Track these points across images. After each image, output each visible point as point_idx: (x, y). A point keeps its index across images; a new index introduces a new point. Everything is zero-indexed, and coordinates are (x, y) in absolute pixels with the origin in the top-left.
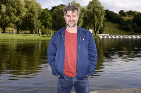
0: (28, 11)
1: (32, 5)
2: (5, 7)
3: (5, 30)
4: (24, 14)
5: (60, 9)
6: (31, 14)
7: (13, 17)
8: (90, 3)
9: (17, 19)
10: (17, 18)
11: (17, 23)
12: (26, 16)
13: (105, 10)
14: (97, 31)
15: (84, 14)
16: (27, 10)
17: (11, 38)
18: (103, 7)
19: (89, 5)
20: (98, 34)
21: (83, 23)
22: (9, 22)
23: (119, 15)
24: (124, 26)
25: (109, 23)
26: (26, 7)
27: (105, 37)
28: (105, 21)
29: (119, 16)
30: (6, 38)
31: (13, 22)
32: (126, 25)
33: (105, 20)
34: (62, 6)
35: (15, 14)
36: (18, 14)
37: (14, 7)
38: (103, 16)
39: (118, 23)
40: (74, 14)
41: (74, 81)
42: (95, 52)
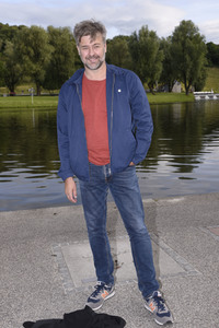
0: (55, 52)
1: (64, 39)
2: (12, 44)
3: (15, 91)
4: (48, 58)
5: (118, 44)
6: (62, 57)
7: (29, 65)
8: (176, 30)
9: (36, 67)
10: (34, 67)
11: (35, 75)
13: (206, 43)
14: (191, 87)
15: (165, 53)
16: (52, 49)
17: (25, 106)
18: (202, 38)
19: (174, 34)
20: (192, 92)
22: (21, 75)
25: (213, 69)
26: (52, 43)
27: (207, 97)
28: (206, 66)
30: (16, 106)
31: (27, 74)
33: (207, 63)
34: (121, 37)
35: (30, 57)
36: (37, 57)
37: (28, 44)
38: (203, 54)
40: (97, 41)
41: (105, 174)
42: (146, 115)
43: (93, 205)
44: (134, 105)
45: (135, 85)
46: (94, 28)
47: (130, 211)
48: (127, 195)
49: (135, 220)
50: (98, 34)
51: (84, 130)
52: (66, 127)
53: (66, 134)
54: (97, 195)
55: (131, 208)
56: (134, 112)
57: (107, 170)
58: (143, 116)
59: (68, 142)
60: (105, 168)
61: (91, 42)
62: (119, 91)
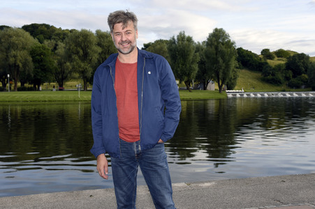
0: (102, 52)
1: (110, 41)
2: (64, 45)
3: (64, 86)
4: (95, 57)
5: (158, 46)
7: (77, 63)
8: (210, 36)
10: (82, 65)
12: (99, 60)
13: (237, 48)
14: (224, 86)
15: (200, 55)
16: (99, 50)
17: (72, 99)
18: (233, 44)
19: (208, 39)
20: (224, 90)
21: (198, 72)
22: (70, 72)
23: (261, 56)
24: (270, 77)
25: (243, 71)
26: (99, 44)
27: (238, 95)
28: (237, 68)
29: (261, 59)
30: (64, 99)
31: (75, 71)
32: (273, 75)
33: (238, 66)
34: (161, 41)
35: (79, 57)
36: (85, 56)
37: (78, 44)
38: (234, 58)
39: (260, 71)
40: (128, 28)
41: (135, 150)
42: (174, 96)
43: (123, 181)
47: (159, 187)
48: (156, 171)
49: (163, 196)
50: (130, 22)
52: (100, 106)
53: (100, 113)
54: (127, 171)
55: (159, 184)
56: (163, 93)
57: (137, 147)
58: (172, 97)
59: (101, 121)
60: (135, 145)
61: (123, 29)
62: (149, 73)
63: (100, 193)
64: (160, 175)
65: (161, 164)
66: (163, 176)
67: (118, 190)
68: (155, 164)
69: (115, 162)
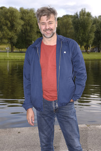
0: (24, 24)
1: (30, 16)
4: (19, 28)
5: (65, 20)
6: (28, 28)
7: (6, 32)
10: (10, 33)
11: (11, 39)
12: (22, 30)
15: (97, 26)
16: (22, 22)
21: (94, 39)
22: (1, 39)
26: (22, 19)
31: (5, 38)
34: (67, 16)
35: (8, 27)
36: (12, 27)
37: (7, 18)
40: (50, 20)
41: (54, 107)
42: (82, 69)
43: (45, 128)
44: (75, 62)
45: (76, 48)
46: (49, 12)
47: (70, 133)
48: (68, 122)
49: (73, 140)
50: (52, 15)
51: (41, 78)
52: (29, 75)
53: (29, 79)
54: (47, 121)
55: (70, 131)
56: (74, 66)
57: (55, 104)
58: (80, 69)
59: (30, 85)
60: (54, 103)
61: (47, 20)
62: (65, 52)
63: (25, 130)
64: (71, 125)
65: (71, 117)
66: (73, 125)
67: (41, 134)
68: (68, 117)
69: (40, 114)
